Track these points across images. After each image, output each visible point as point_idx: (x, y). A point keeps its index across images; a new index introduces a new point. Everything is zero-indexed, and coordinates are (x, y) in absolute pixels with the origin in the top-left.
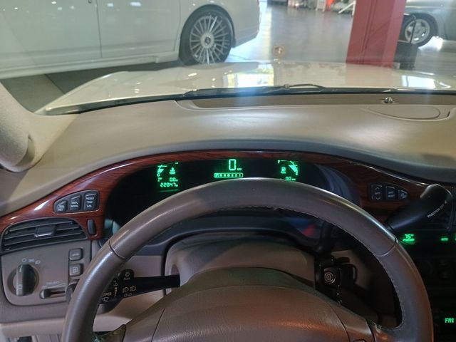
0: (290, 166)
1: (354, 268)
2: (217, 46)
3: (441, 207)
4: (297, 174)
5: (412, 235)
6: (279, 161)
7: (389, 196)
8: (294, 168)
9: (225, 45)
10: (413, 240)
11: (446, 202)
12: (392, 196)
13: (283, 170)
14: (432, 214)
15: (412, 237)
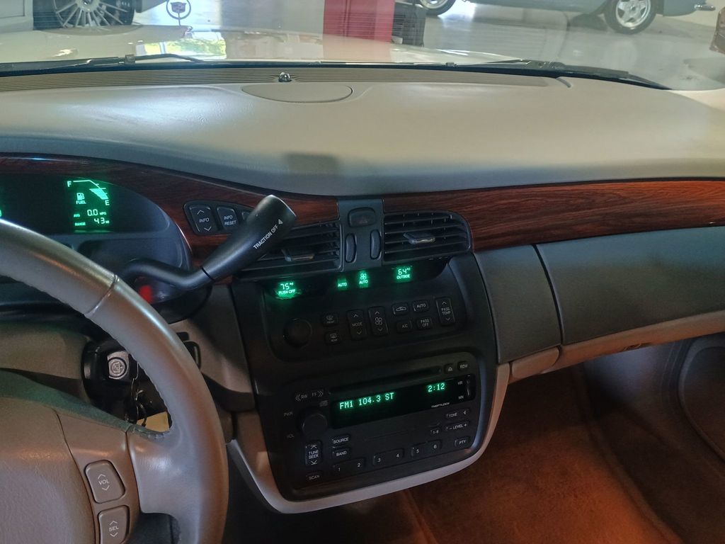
0: (93, 190)
1: (195, 348)
2: (108, 9)
3: (274, 230)
4: (107, 203)
5: (292, 284)
6: (69, 183)
7: (227, 223)
8: (100, 193)
9: (122, 7)
10: (293, 291)
11: (280, 222)
12: (232, 223)
13: (80, 198)
14: (261, 243)
15: (292, 287)
